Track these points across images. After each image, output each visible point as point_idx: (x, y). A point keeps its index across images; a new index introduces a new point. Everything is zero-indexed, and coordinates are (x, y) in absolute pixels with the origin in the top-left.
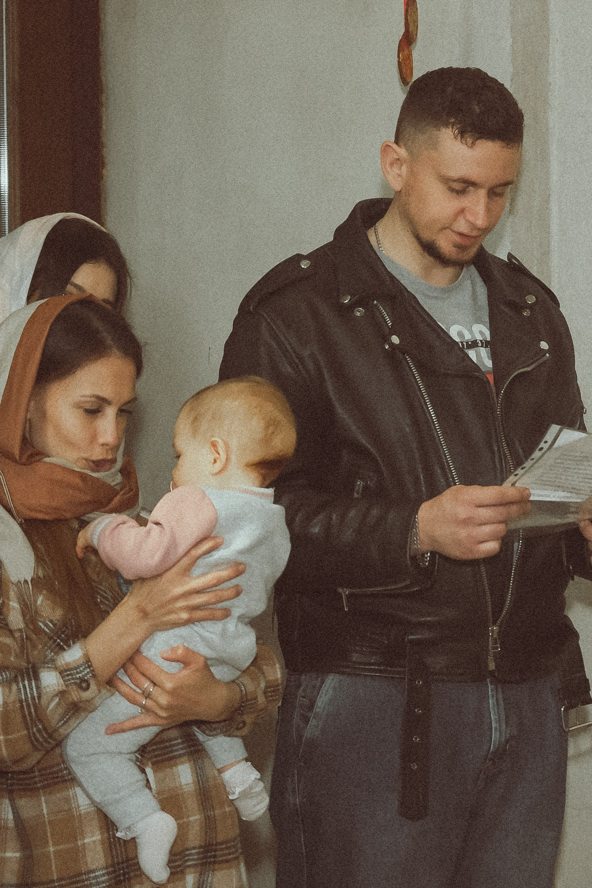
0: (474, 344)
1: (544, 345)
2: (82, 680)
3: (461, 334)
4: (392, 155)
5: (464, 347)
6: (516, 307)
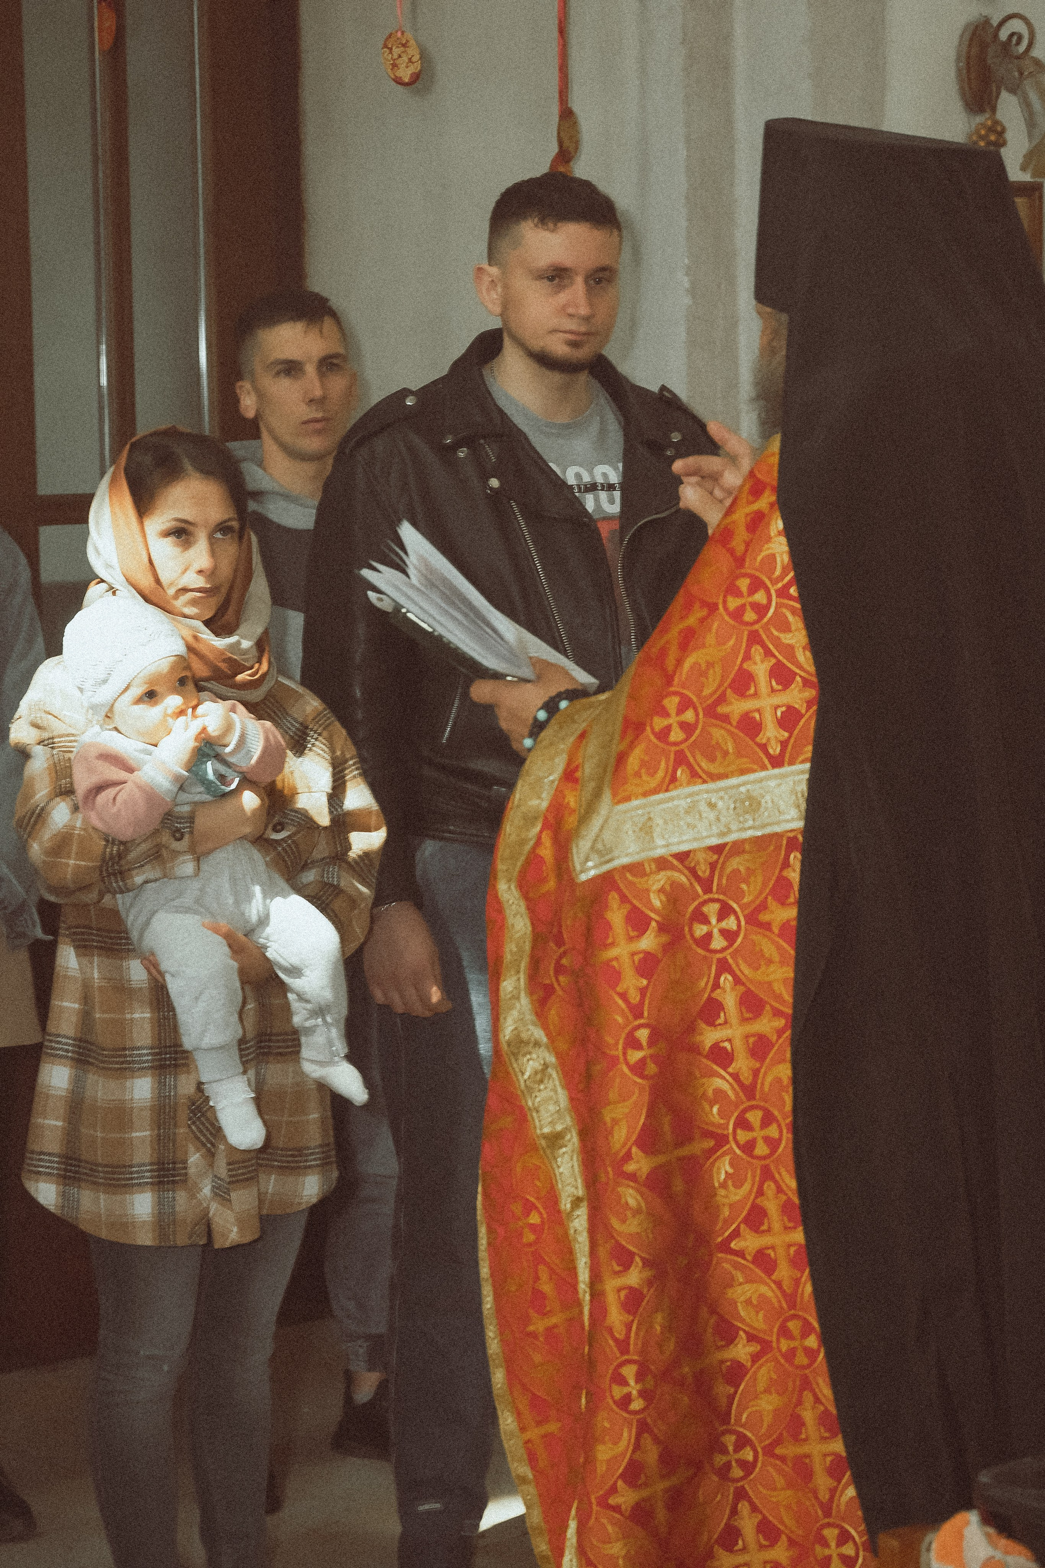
0: (592, 488)
2: (178, 830)
3: (578, 476)
4: (486, 279)
5: (580, 491)
6: (657, 446)
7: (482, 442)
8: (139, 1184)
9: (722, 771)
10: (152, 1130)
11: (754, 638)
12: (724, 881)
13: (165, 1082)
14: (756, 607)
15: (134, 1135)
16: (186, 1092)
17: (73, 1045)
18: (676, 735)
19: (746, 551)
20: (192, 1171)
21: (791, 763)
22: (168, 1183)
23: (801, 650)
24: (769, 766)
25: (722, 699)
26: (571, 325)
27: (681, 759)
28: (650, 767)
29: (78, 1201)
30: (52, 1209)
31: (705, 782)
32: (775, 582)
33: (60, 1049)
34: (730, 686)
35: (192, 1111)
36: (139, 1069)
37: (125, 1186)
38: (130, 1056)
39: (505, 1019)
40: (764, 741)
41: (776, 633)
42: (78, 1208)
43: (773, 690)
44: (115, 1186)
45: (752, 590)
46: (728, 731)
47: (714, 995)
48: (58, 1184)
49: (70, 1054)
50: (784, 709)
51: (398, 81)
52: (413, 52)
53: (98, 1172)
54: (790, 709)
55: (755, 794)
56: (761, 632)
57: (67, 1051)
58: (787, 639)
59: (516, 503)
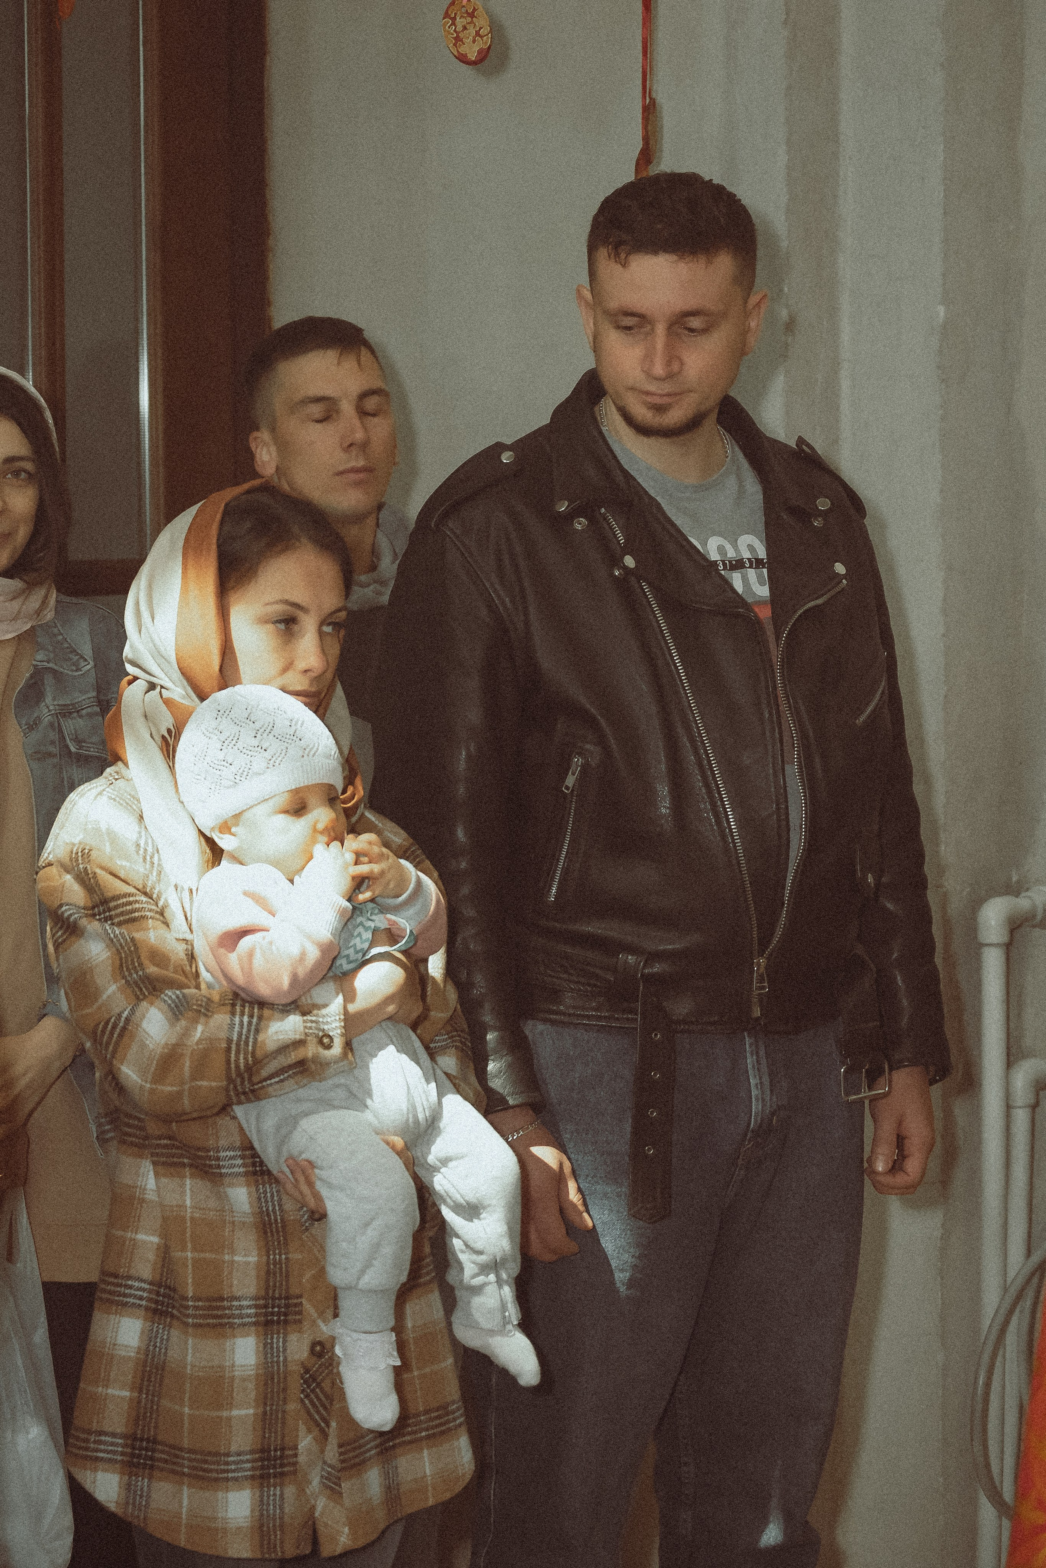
0: (738, 565)
1: (840, 568)
3: (721, 550)
5: (725, 568)
6: (803, 515)
7: (603, 510)
8: (236, 1479)
10: (257, 1407)
13: (272, 1343)
15: (235, 1412)
16: (296, 1357)
17: (150, 1291)
20: (302, 1459)
22: (275, 1477)
29: (149, 1496)
30: (112, 1507)
33: (130, 1296)
35: (305, 1382)
36: (239, 1325)
37: (216, 1480)
38: (229, 1308)
42: (147, 1505)
44: (202, 1478)
48: (122, 1473)
49: (144, 1303)
51: (462, 59)
52: (482, 21)
53: (183, 1459)
57: (141, 1298)
59: (650, 584)
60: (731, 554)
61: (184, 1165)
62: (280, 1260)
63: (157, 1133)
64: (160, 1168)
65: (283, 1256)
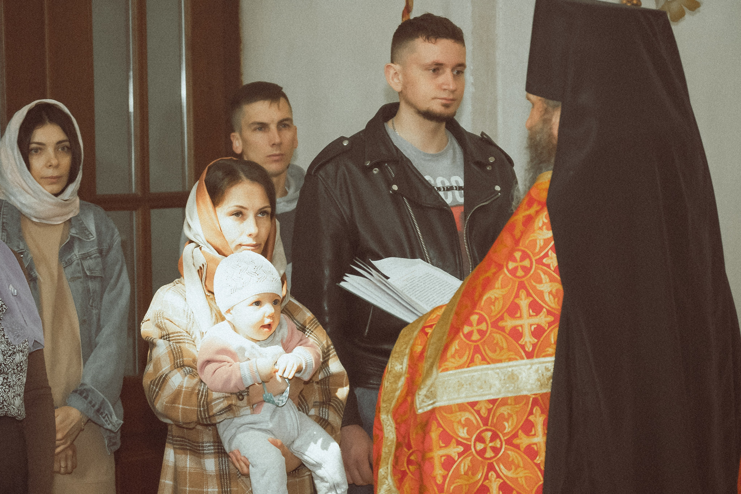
2: (241, 394)
4: (392, 72)
5: (444, 190)
6: (482, 165)
7: (386, 164)
9: (498, 358)
11: (522, 286)
12: (495, 420)
14: (524, 268)
18: (476, 336)
19: (521, 237)
21: (537, 357)
23: (547, 293)
24: (526, 358)
25: (502, 318)
26: (445, 95)
27: (477, 350)
28: (459, 353)
31: (489, 363)
32: (535, 255)
34: (506, 311)
39: (380, 489)
40: (523, 343)
41: (534, 284)
43: (530, 316)
45: (522, 259)
46: (503, 336)
47: (485, 483)
50: (536, 326)
54: (539, 326)
55: (516, 372)
56: (526, 282)
58: (539, 287)
59: (407, 198)
60: (447, 184)
61: (188, 449)
62: (227, 490)
63: (177, 435)
64: (178, 451)
65: (229, 489)
